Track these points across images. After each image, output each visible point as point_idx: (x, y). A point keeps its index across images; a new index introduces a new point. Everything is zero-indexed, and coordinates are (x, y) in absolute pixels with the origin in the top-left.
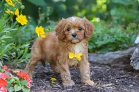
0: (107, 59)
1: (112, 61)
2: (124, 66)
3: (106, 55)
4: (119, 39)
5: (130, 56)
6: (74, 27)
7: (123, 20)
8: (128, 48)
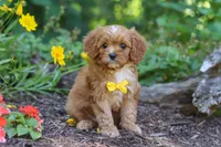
0: (153, 95)
1: (161, 97)
2: (180, 106)
3: (152, 88)
4: (173, 65)
5: (192, 92)
6: (114, 43)
7: (179, 34)
8: (187, 79)
